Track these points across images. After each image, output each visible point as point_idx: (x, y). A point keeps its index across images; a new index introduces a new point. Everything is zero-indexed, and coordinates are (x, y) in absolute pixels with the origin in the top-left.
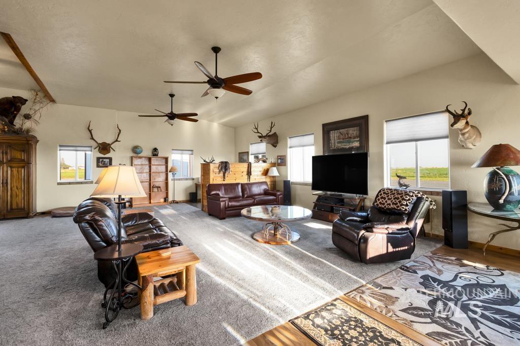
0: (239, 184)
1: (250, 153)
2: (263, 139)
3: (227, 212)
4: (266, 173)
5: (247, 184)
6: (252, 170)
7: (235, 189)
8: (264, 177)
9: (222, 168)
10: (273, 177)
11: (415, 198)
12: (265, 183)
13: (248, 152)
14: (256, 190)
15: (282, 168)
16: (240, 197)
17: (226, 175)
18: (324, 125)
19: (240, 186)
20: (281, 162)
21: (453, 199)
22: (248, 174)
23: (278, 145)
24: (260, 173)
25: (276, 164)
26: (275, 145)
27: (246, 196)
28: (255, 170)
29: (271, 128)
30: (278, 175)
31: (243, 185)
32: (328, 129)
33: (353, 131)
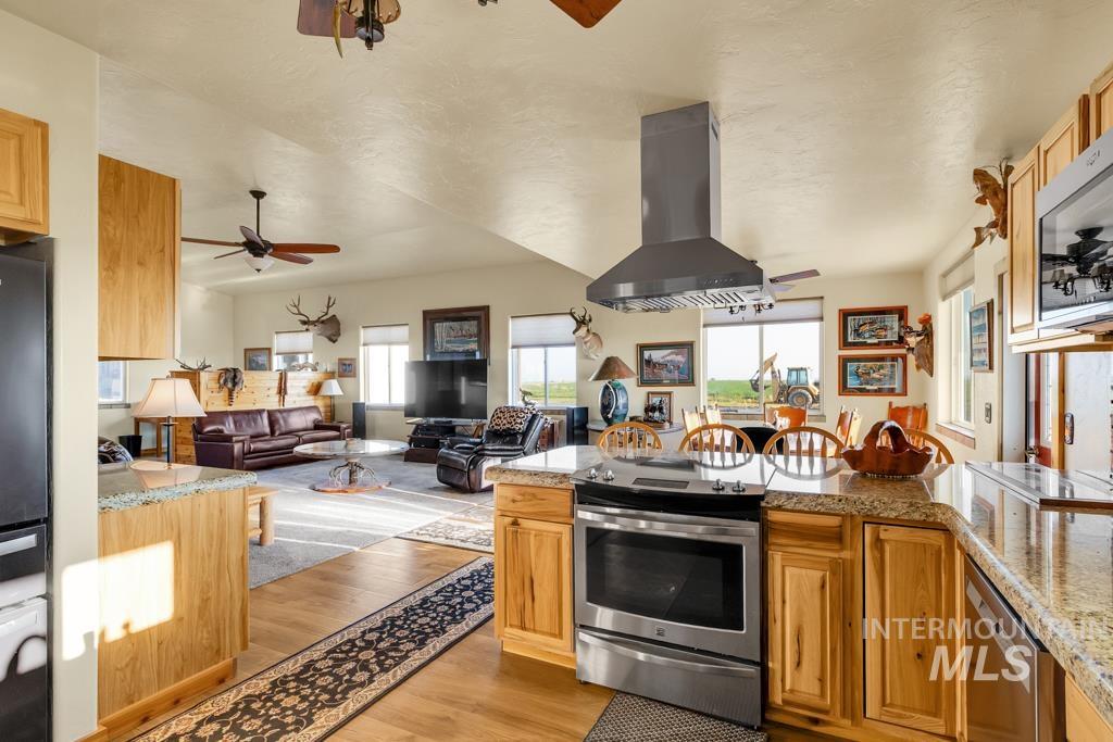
0: (264, 410)
1: (274, 351)
2: (311, 327)
3: (246, 461)
4: (316, 390)
5: (279, 411)
6: (288, 385)
7: (255, 421)
8: (312, 397)
9: (226, 381)
10: (331, 397)
11: (530, 415)
12: (314, 408)
13: (269, 349)
14: (297, 421)
15: (347, 381)
16: (266, 435)
17: (235, 395)
18: (426, 314)
19: (265, 415)
20: (346, 369)
21: (576, 417)
22: (280, 393)
23: (340, 339)
24: (304, 391)
25: (336, 375)
26: (334, 338)
27: (277, 433)
28: (295, 384)
29: (328, 307)
30: (341, 393)
31: (270, 414)
32: (431, 318)
33: (471, 327)
